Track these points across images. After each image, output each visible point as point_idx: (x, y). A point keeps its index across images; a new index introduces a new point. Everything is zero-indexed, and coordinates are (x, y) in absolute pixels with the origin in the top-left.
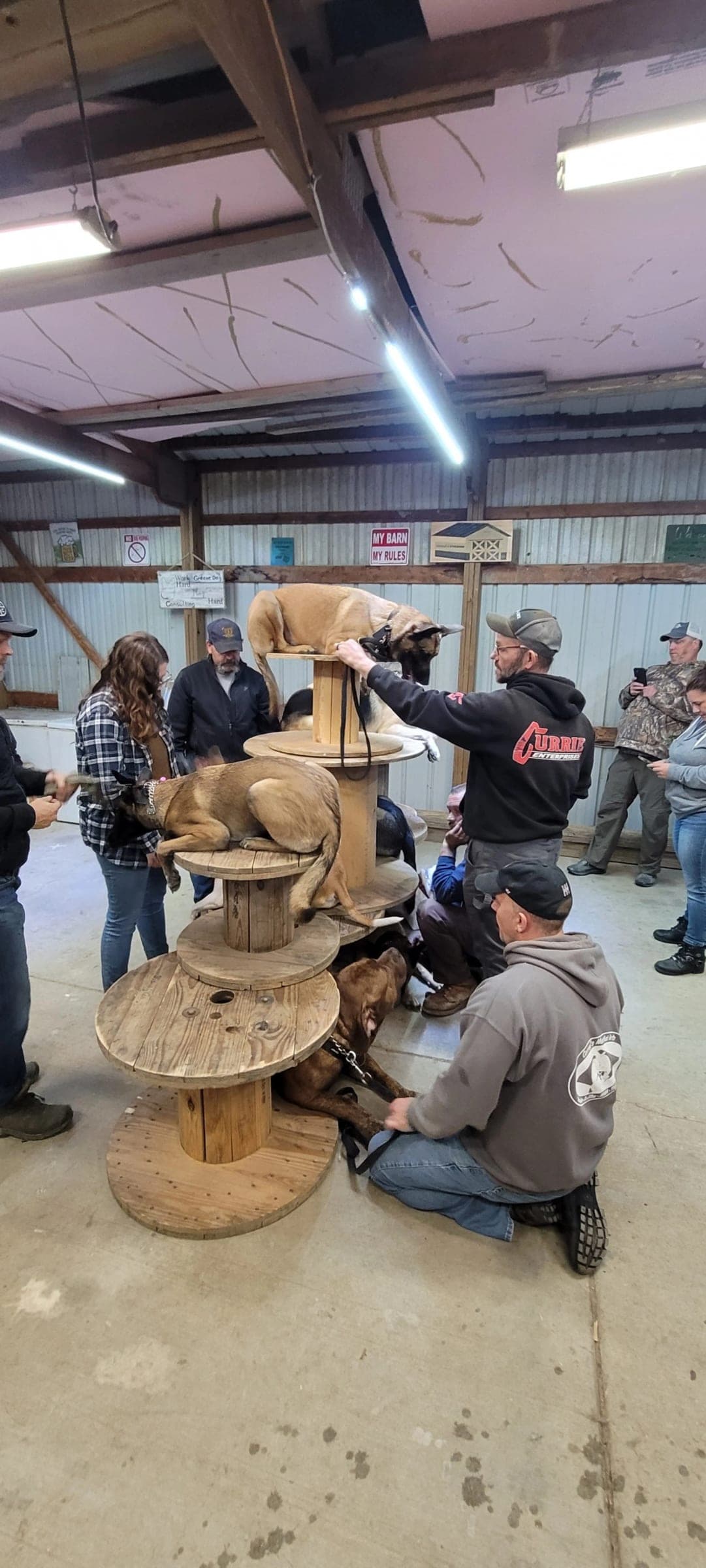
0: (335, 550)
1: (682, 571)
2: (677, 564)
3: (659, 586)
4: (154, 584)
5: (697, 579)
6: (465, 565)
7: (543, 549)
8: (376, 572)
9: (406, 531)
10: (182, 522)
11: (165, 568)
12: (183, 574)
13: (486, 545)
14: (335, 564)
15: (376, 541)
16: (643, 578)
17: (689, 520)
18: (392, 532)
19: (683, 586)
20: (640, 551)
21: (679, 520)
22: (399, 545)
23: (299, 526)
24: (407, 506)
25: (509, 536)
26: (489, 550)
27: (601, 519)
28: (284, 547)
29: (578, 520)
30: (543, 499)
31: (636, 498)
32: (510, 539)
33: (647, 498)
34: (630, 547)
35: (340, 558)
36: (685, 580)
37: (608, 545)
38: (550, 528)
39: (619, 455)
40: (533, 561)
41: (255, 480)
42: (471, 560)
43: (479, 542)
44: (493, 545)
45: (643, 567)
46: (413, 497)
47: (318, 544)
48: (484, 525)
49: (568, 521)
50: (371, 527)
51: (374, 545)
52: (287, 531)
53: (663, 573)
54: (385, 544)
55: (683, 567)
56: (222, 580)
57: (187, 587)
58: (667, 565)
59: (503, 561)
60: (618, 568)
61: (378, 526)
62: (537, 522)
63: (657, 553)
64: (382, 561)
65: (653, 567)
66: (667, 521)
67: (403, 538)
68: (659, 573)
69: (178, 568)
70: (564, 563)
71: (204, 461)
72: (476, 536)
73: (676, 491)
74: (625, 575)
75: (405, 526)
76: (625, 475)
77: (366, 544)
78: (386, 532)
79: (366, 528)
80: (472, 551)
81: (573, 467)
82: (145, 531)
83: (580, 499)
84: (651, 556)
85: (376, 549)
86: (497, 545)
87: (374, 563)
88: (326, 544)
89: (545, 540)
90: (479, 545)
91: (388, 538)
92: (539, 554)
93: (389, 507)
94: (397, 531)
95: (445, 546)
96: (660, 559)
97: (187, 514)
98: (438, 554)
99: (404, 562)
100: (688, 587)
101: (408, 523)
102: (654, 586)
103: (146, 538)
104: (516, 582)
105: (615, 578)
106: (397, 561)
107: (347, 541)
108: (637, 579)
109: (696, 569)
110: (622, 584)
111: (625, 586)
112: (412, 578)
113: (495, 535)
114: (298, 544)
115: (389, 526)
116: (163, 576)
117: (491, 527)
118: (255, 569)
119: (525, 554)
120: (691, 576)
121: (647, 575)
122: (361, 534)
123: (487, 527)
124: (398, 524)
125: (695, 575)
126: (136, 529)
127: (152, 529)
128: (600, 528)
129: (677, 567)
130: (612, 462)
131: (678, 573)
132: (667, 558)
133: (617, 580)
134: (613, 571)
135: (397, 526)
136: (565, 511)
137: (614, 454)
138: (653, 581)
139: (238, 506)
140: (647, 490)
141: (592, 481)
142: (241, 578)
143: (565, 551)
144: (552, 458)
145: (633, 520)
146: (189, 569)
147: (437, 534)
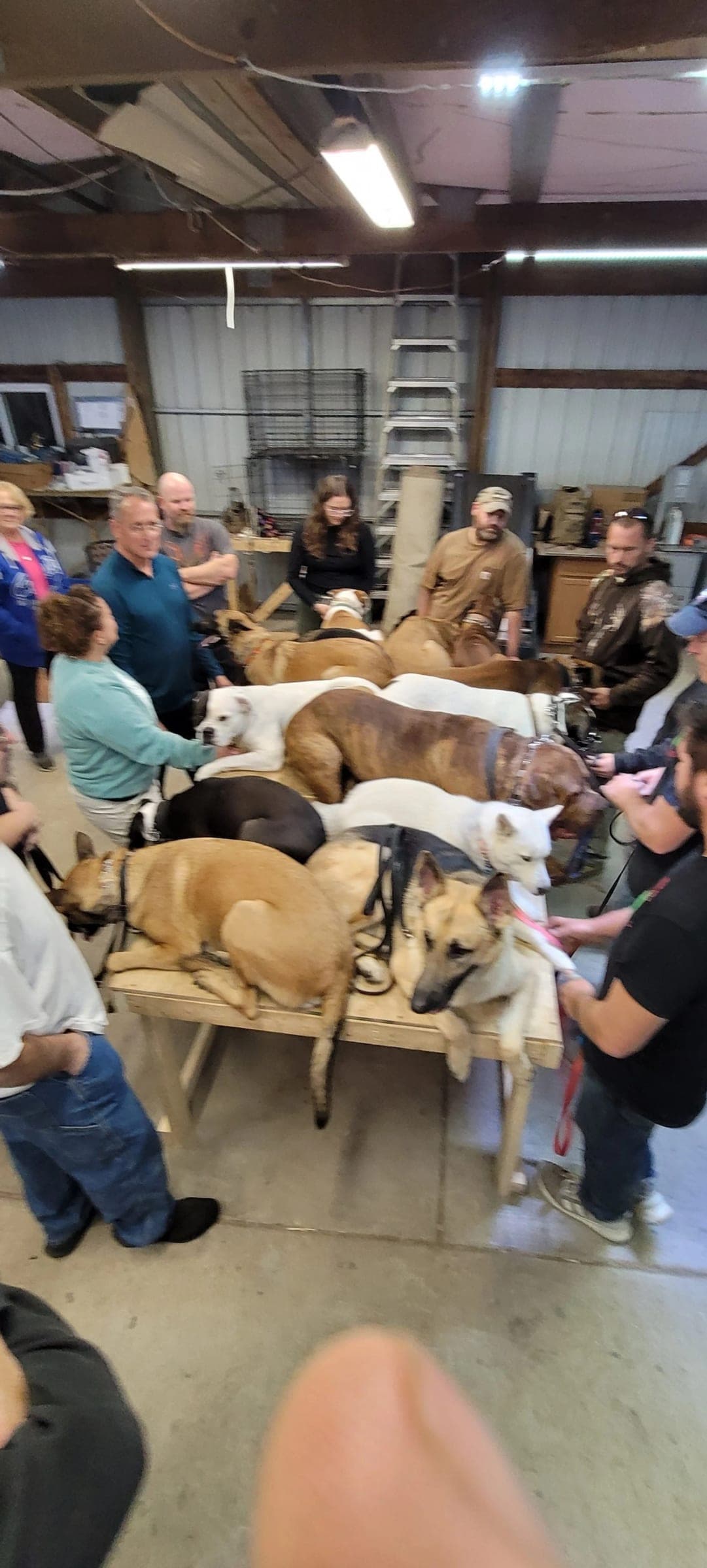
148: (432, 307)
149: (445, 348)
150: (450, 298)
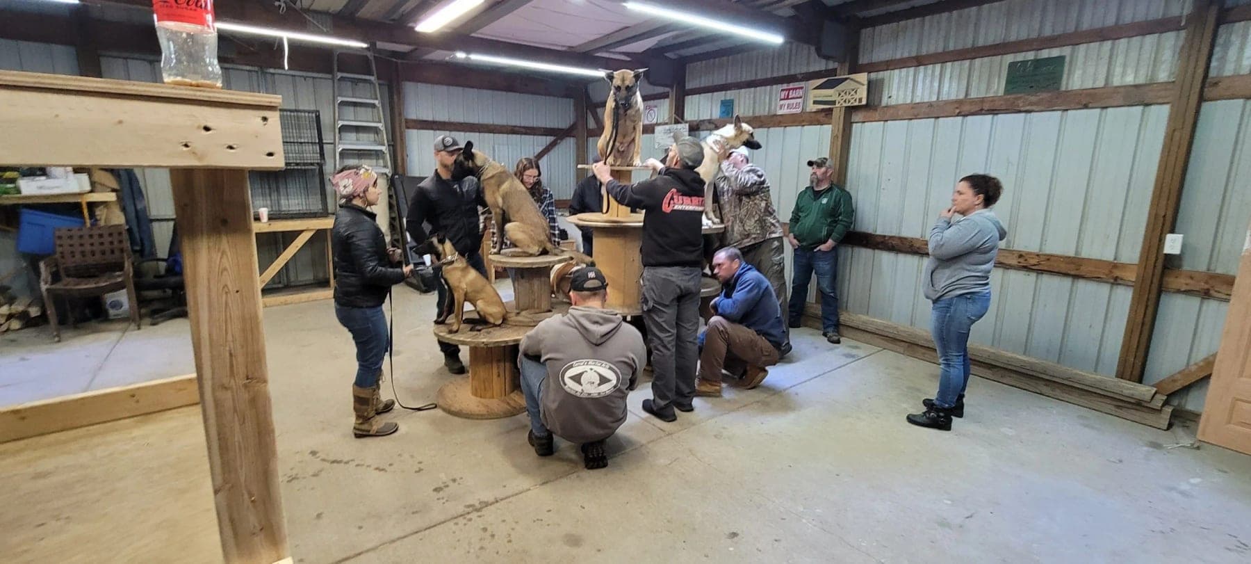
0: (757, 105)
1: (1019, 102)
2: (1013, 96)
3: (1000, 115)
4: (652, 135)
5: (1034, 108)
6: (834, 110)
7: (901, 93)
8: (781, 119)
9: (802, 88)
10: (670, 96)
11: (658, 124)
12: (667, 127)
13: (848, 93)
14: (757, 115)
15: (782, 97)
16: (982, 110)
17: (1030, 56)
18: (793, 89)
19: (1023, 114)
20: (983, 87)
21: (1020, 57)
22: (797, 98)
23: (737, 91)
24: (804, 70)
25: (863, 85)
26: (849, 97)
27: (949, 64)
28: (727, 106)
29: (930, 67)
30: (902, 53)
31: (981, 43)
32: (866, 87)
33: (990, 41)
34: (974, 84)
35: (760, 110)
36: (1022, 109)
37: (954, 85)
38: (907, 76)
39: (966, 10)
40: (893, 102)
41: (714, 64)
42: (837, 105)
43: (843, 91)
44: (853, 93)
45: (983, 100)
46: (808, 64)
47: (747, 101)
48: (846, 79)
49: (922, 68)
50: (780, 87)
51: (781, 100)
52: (729, 95)
53: (1001, 105)
54: (788, 98)
55: (1020, 98)
56: (688, 130)
57: (669, 135)
58: (1006, 97)
59: (860, 104)
60: (959, 103)
61: (785, 86)
62: (897, 71)
63: (998, 87)
64: (785, 111)
65: (993, 100)
66: (1010, 58)
67: (800, 93)
68: (997, 105)
69: (666, 124)
70: (917, 101)
71: (687, 57)
72: (840, 87)
73: (1018, 32)
74: (966, 108)
75: (802, 84)
76: (971, 27)
77: (776, 100)
78: (789, 90)
79: (777, 88)
80: (838, 99)
81: (926, 27)
82: (656, 102)
83: (932, 50)
84: (992, 91)
85: (782, 102)
86: (856, 92)
87: (780, 112)
88: (752, 102)
89: (903, 85)
90: (843, 94)
91: (790, 94)
92: (898, 96)
93: (792, 72)
94: (796, 89)
95: (819, 97)
96: (1001, 92)
97: (673, 91)
98: (815, 102)
99: (799, 110)
100: (1029, 115)
101: (804, 82)
102: (996, 117)
103: (656, 107)
104: (877, 119)
105: (957, 111)
106: (795, 110)
107: (765, 98)
108: (976, 112)
109: (1033, 99)
110: (967, 115)
111: (970, 118)
112: (803, 121)
113: (853, 85)
114: (736, 103)
115: (791, 86)
116: (658, 129)
117: (852, 79)
118: (710, 121)
119: (886, 98)
120: (1029, 105)
121: (986, 107)
122: (774, 92)
123: (848, 81)
124: (797, 83)
125: (1031, 104)
126: (652, 101)
127: (659, 101)
128: (948, 71)
129: (1015, 98)
130: (960, 16)
131: (1016, 104)
132: (1007, 91)
133: (959, 113)
134: (956, 106)
135: (797, 85)
136: (919, 61)
137: (962, 11)
138: (994, 112)
139: (704, 82)
140: (991, 33)
141: (943, 33)
142: (701, 128)
143: (919, 92)
144: (910, 21)
145: (978, 62)
146: (671, 124)
147: (815, 89)
148: (355, 82)
149: (373, 106)
150: (372, 78)
